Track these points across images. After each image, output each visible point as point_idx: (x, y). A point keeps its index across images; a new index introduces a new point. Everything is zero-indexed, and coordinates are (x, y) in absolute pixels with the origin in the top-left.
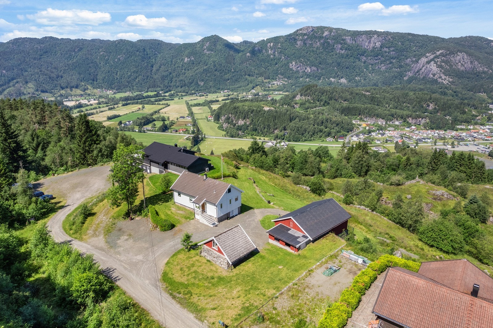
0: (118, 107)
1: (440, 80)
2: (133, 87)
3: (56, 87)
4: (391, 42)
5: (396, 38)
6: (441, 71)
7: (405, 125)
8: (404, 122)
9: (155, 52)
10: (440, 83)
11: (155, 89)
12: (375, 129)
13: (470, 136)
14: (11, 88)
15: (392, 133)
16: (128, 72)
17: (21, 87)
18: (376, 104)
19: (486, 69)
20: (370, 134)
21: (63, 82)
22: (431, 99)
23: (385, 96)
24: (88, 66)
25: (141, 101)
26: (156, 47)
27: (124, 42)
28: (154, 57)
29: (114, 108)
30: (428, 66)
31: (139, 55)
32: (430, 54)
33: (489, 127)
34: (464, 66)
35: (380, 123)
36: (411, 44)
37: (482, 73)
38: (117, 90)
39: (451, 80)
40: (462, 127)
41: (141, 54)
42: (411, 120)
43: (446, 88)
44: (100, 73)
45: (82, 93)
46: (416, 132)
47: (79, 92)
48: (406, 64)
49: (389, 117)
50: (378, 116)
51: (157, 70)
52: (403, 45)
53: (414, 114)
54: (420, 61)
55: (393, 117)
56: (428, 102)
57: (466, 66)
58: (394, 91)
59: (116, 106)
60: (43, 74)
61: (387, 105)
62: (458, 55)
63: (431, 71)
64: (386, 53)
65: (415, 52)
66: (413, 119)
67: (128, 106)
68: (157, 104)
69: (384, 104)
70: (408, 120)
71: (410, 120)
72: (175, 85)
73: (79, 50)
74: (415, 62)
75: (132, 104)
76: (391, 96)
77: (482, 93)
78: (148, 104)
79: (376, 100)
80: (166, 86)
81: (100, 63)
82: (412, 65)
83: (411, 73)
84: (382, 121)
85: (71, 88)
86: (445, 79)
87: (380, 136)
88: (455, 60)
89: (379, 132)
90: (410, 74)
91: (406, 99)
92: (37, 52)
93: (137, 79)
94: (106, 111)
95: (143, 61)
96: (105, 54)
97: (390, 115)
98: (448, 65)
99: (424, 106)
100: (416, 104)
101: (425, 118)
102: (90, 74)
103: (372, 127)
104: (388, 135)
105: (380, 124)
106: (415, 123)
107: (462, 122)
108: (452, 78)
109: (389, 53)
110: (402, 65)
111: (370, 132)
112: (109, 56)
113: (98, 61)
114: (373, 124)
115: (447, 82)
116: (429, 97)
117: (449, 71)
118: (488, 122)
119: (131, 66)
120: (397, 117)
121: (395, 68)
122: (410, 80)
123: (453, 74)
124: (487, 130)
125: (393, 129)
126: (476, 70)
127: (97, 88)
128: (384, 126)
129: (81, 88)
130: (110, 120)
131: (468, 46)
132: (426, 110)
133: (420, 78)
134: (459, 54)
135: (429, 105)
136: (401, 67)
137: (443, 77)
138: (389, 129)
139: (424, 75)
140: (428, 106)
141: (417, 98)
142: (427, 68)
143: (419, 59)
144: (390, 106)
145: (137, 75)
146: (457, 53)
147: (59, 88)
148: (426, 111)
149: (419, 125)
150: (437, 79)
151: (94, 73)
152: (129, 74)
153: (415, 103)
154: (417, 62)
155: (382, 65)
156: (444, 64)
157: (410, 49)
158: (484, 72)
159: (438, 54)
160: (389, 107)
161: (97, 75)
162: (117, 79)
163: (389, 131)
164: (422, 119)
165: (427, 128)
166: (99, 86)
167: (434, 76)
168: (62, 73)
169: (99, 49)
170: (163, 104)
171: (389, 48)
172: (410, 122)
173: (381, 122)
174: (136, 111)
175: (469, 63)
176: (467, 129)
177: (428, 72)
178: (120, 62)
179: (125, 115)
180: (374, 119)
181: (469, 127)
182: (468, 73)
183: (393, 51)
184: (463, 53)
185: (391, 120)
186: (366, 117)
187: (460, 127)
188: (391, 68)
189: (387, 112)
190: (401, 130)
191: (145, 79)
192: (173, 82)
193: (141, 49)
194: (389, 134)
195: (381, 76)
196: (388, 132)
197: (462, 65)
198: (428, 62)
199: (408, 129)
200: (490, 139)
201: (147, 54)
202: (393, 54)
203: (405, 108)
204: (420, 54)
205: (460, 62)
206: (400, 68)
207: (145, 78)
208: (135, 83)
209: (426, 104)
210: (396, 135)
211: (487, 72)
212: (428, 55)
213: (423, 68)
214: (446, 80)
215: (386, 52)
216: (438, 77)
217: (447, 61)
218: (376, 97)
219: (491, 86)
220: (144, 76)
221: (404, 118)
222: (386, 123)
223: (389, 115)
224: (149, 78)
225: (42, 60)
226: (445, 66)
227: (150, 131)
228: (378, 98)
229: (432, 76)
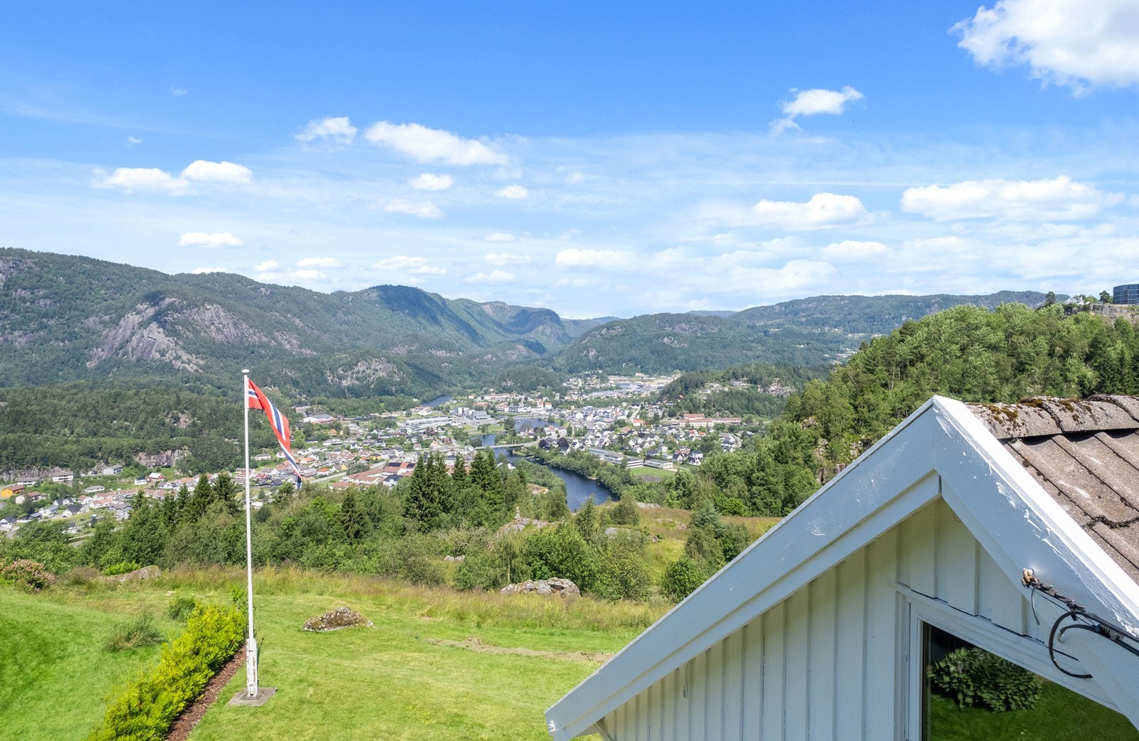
1: (178, 364)
4: (37, 276)
5: (48, 267)
6: (177, 344)
7: (132, 472)
8: (128, 465)
10: (179, 370)
12: (44, 498)
13: (289, 474)
15: (101, 498)
18: (31, 429)
19: (264, 339)
20: (34, 515)
22: (179, 402)
23: (55, 407)
30: (145, 333)
32: (145, 306)
33: (314, 451)
34: (222, 332)
35: (55, 479)
36: (93, 282)
37: (259, 347)
39: (202, 362)
40: (265, 458)
42: (144, 457)
43: (198, 379)
46: (165, 487)
48: (88, 330)
49: (82, 458)
50: (47, 461)
52: (72, 283)
53: (149, 442)
54: (122, 322)
55: (93, 457)
56: (175, 412)
57: (226, 333)
58: (77, 394)
61: (67, 431)
62: (206, 309)
63: (154, 344)
64: (25, 303)
65: (106, 300)
66: (149, 455)
69: (58, 429)
70: (137, 459)
71: (142, 459)
74: (111, 324)
76: (74, 406)
77: (270, 386)
79: (29, 420)
82: (104, 332)
83: (103, 351)
84: (63, 472)
86: (189, 362)
87: (67, 513)
88: (202, 319)
89: (60, 503)
90: (101, 353)
91: (116, 410)
97: (84, 454)
98: (189, 331)
99: (167, 420)
100: (147, 419)
101: (180, 448)
103: (36, 493)
104: (92, 506)
105: (57, 483)
106: (157, 465)
107: (262, 447)
108: (203, 359)
109: (33, 302)
110: (75, 332)
111: (30, 509)
114: (37, 486)
115: (195, 367)
116: (174, 398)
117: (195, 344)
118: (307, 440)
120: (105, 456)
121: (57, 339)
122: (104, 367)
123: (204, 350)
124: (313, 456)
125: (102, 489)
126: (247, 340)
128: (70, 485)
131: (220, 292)
132: (173, 429)
133: (128, 362)
134: (209, 307)
135: (179, 418)
136: (73, 336)
137: (185, 357)
138: (88, 491)
139: (138, 354)
140: (177, 420)
141: (145, 403)
142: (143, 337)
143: (120, 317)
144: (76, 431)
146: (203, 305)
148: (173, 432)
149: (168, 467)
150: (171, 362)
153: (142, 417)
154: (115, 323)
155: (16, 333)
156: (180, 328)
157: (90, 294)
158: (262, 345)
159: (163, 307)
160: (72, 433)
163: (91, 495)
164: (173, 451)
165: (190, 472)
167: (163, 355)
171: (32, 289)
172: (143, 463)
173: (58, 477)
175: (231, 325)
176: (275, 461)
177: (146, 348)
180: (35, 470)
181: (278, 456)
182: (234, 347)
183: (45, 297)
184: (215, 306)
185: (88, 467)
186: (8, 470)
187: (260, 458)
188: (45, 341)
189: (74, 447)
190: (124, 487)
194: (95, 503)
195: (17, 361)
196: (90, 498)
197: (218, 329)
198: (144, 325)
199: (143, 482)
200: (327, 473)
202: (46, 304)
203: (119, 433)
204: (119, 305)
205: (213, 324)
206: (70, 341)
209: (170, 416)
210: (115, 503)
211: (269, 345)
212: (140, 307)
213: (134, 338)
214: (191, 364)
215: (24, 300)
216: (172, 358)
217: (185, 321)
218: (28, 412)
219: (282, 371)
221: (123, 456)
222: (77, 476)
223: (80, 455)
226: (184, 332)
228: (35, 414)
229: (158, 355)
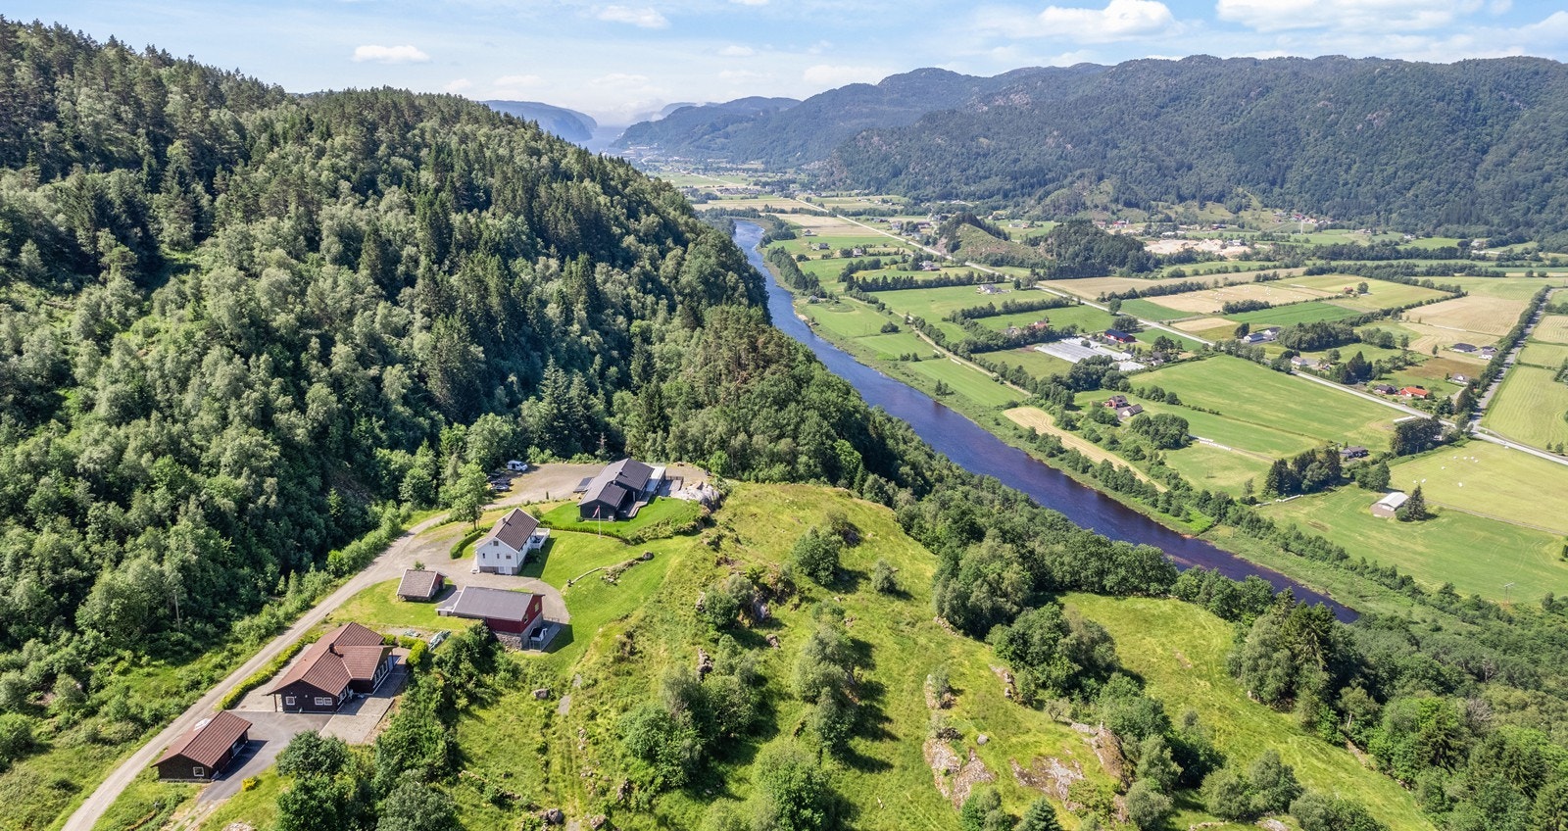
0: (1289, 276)
2: (1390, 213)
3: (1167, 192)
9: (1512, 100)
11: (1461, 229)
14: (1063, 190)
16: (1386, 164)
17: (1084, 188)
21: (1187, 182)
24: (1271, 139)
25: (1377, 268)
26: (1523, 85)
27: (1403, 70)
28: (1501, 117)
29: (1275, 277)
31: (1442, 113)
38: (1334, 217)
41: (1451, 108)
44: (1299, 162)
45: (1229, 216)
47: (1220, 212)
51: (1498, 165)
59: (1282, 272)
60: (1146, 158)
67: (1324, 276)
68: (1423, 285)
72: (1553, 222)
73: (1261, 94)
75: (1342, 273)
78: (1392, 281)
80: (1511, 222)
81: (1308, 135)
85: (1203, 201)
92: (1156, 98)
93: (1413, 189)
94: (1247, 283)
95: (1453, 132)
96: (1331, 106)
102: (1268, 165)
112: (1340, 114)
113: (1302, 126)
119: (1403, 148)
127: (1276, 207)
129: (1229, 203)
130: (1230, 315)
145: (1416, 177)
147: (1172, 197)
151: (1280, 163)
152: (1390, 170)
161: (1289, 167)
162: (1345, 184)
166: (1284, 201)
168: (1195, 156)
169: (1319, 91)
170: (1441, 288)
174: (1330, 298)
178: (1371, 132)
179: (1287, 304)
191: (1439, 192)
192: (1547, 210)
193: (1457, 92)
201: (1477, 110)
207: (1444, 187)
208: (1400, 202)
220: (1438, 183)
224: (1456, 190)
225: (1160, 119)
227: (1310, 371)
